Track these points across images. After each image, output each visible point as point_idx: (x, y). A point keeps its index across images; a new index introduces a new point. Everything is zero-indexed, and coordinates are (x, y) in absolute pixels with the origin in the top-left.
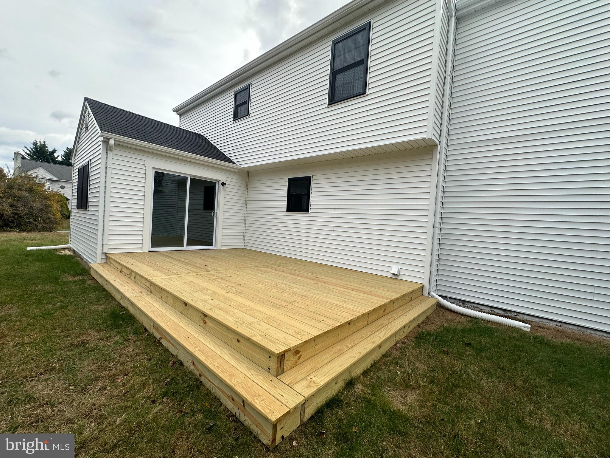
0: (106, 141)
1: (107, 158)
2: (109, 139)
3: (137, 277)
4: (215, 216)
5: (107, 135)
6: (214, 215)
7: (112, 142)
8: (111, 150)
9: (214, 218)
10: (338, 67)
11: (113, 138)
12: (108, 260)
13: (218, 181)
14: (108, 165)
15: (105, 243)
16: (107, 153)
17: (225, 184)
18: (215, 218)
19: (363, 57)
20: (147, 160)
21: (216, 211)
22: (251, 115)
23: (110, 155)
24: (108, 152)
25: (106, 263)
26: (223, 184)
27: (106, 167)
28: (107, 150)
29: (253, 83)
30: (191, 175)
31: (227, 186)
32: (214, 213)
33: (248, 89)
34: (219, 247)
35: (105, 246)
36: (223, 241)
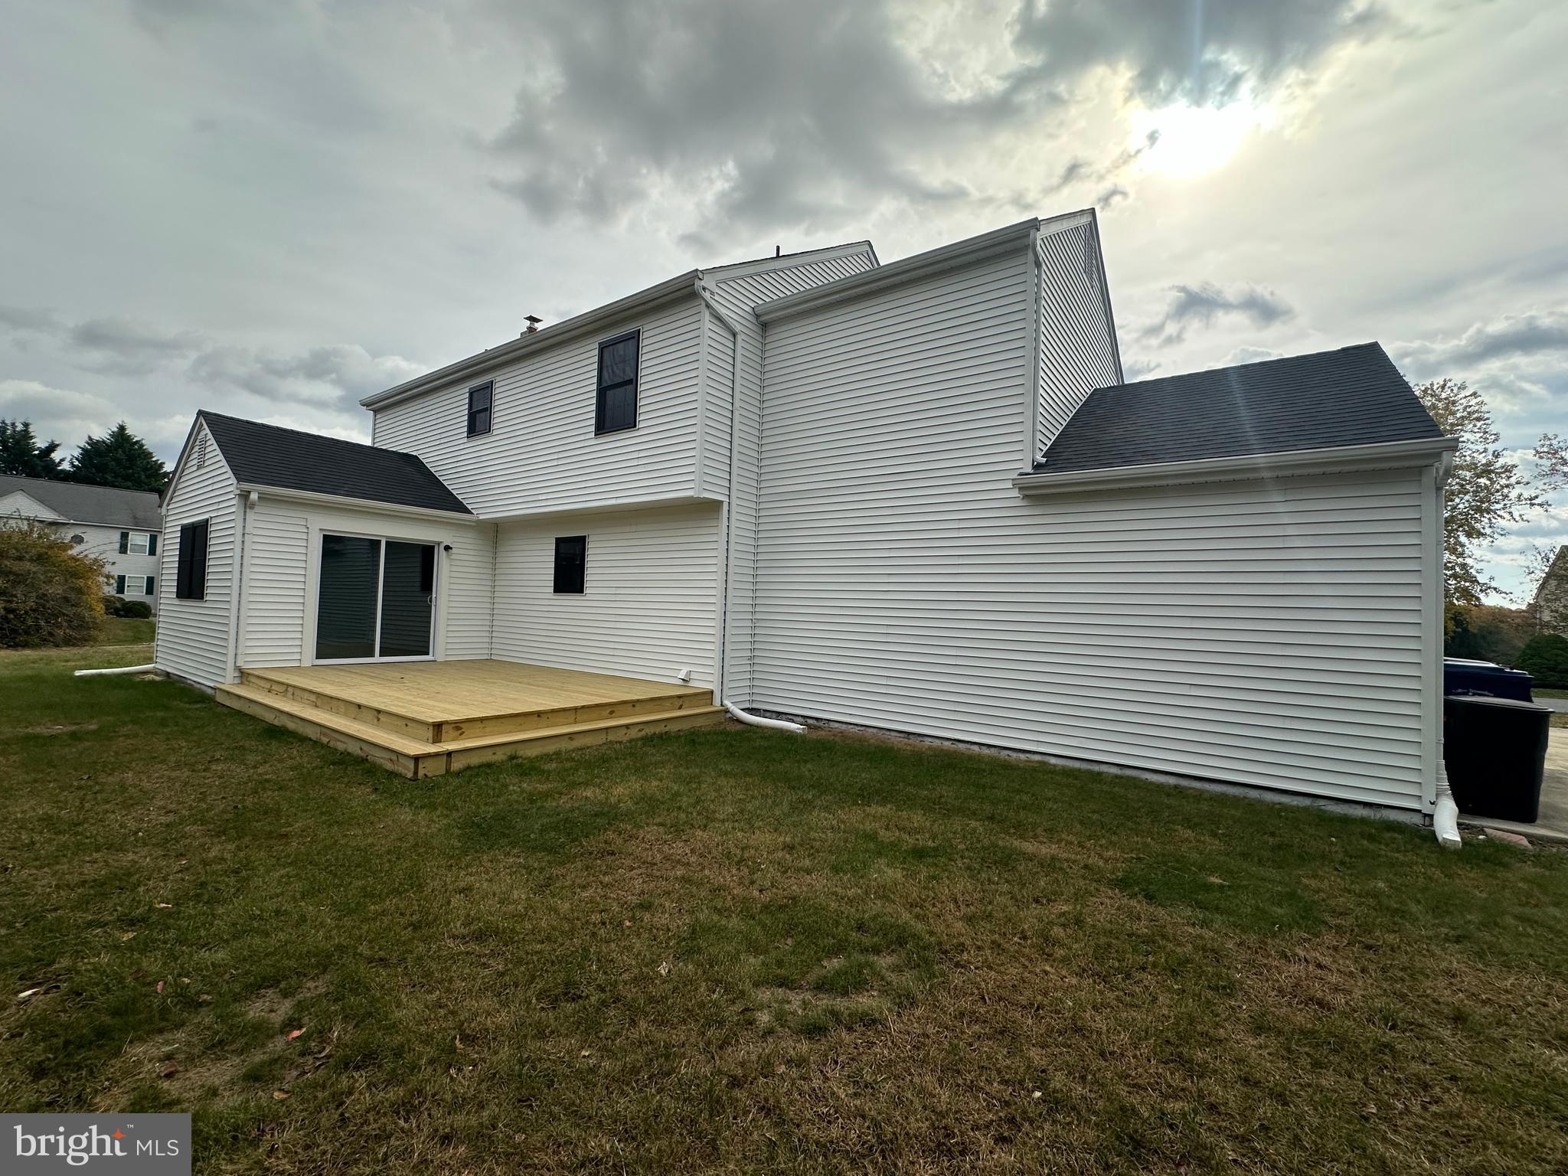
0: (244, 496)
1: (245, 519)
2: (249, 492)
3: (297, 692)
4: (433, 603)
5: (246, 486)
6: (431, 601)
7: (254, 496)
8: (251, 508)
9: (431, 606)
10: (607, 382)
11: (255, 490)
12: (244, 680)
13: (439, 544)
14: (247, 531)
15: (240, 651)
16: (245, 512)
17: (451, 548)
18: (433, 607)
19: (632, 376)
20: (309, 518)
21: (434, 596)
22: (495, 433)
23: (250, 515)
24: (248, 510)
25: (242, 683)
26: (447, 548)
27: (244, 534)
28: (245, 508)
29: (498, 379)
30: (387, 537)
31: (454, 551)
32: (431, 598)
33: (489, 387)
34: (440, 658)
35: (239, 657)
36: (449, 646)
